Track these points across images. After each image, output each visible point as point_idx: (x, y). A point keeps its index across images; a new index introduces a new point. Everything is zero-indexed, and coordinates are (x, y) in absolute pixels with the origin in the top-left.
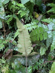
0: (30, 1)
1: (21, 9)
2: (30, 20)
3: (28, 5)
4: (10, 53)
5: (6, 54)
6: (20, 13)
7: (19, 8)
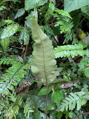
0: (80, 9)
1: (62, 18)
2: (71, 40)
3: (75, 14)
4: (26, 87)
5: (19, 88)
6: (60, 25)
7: (60, 17)
